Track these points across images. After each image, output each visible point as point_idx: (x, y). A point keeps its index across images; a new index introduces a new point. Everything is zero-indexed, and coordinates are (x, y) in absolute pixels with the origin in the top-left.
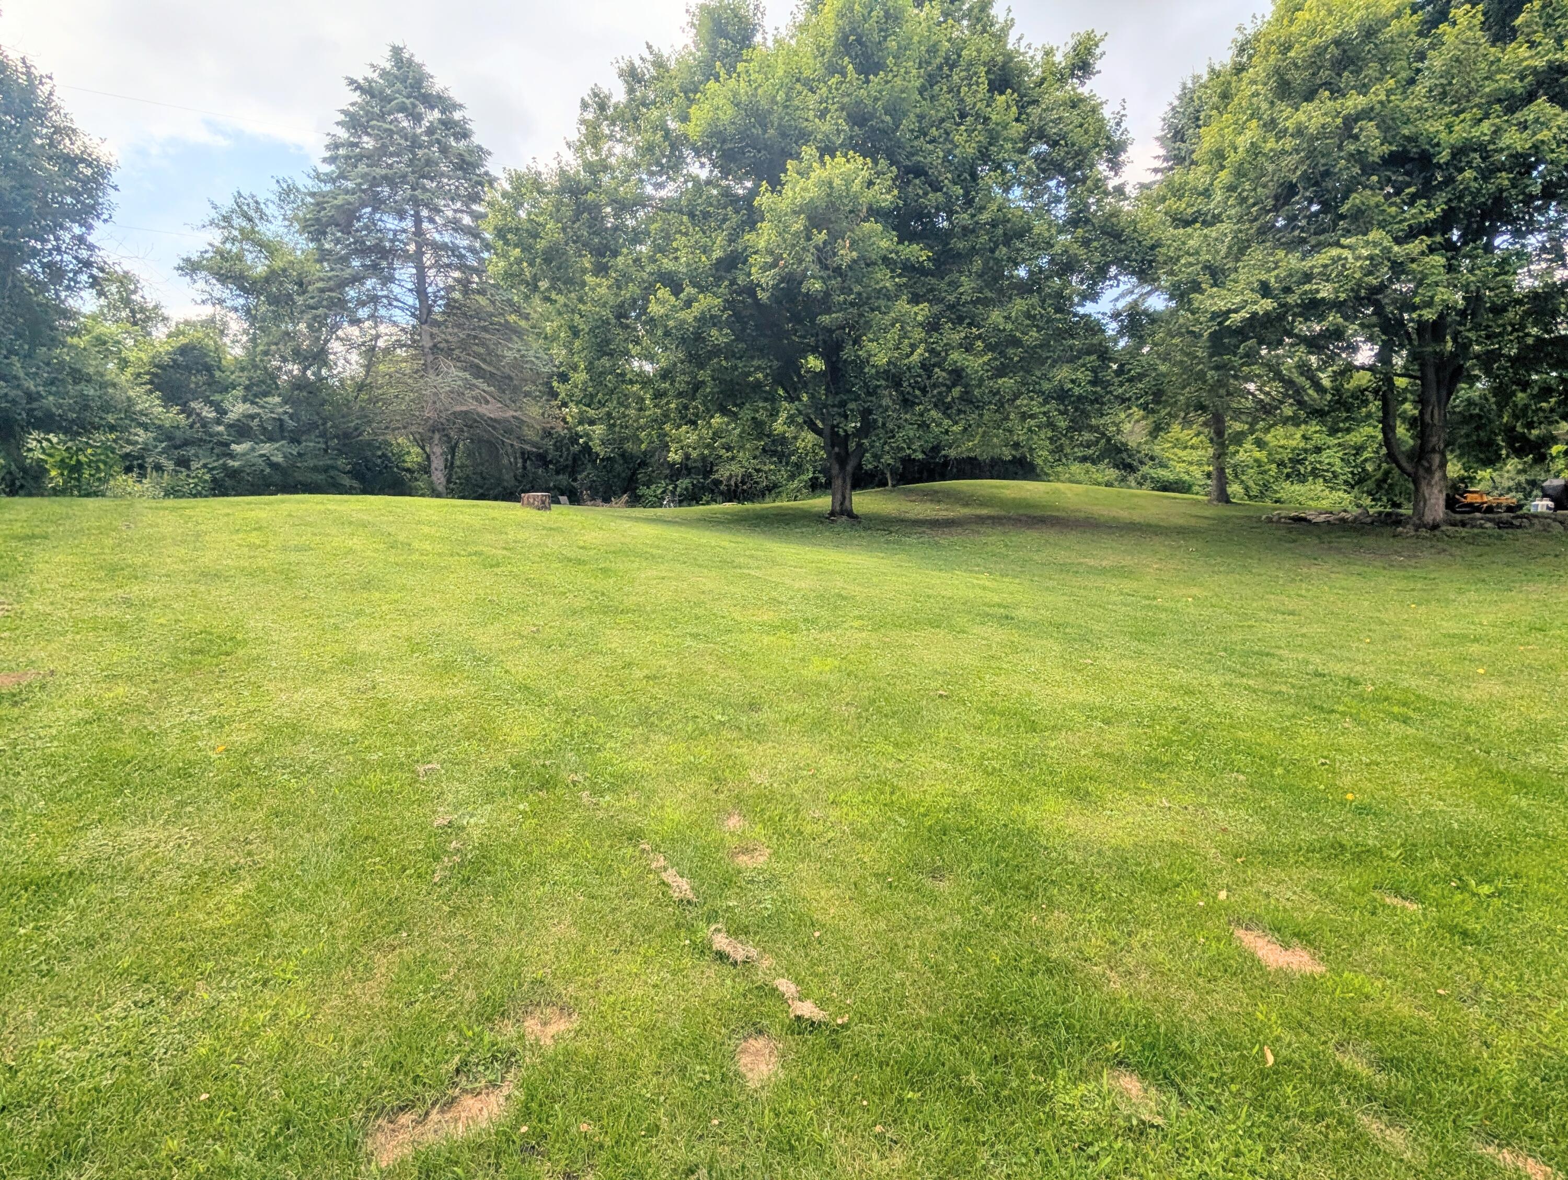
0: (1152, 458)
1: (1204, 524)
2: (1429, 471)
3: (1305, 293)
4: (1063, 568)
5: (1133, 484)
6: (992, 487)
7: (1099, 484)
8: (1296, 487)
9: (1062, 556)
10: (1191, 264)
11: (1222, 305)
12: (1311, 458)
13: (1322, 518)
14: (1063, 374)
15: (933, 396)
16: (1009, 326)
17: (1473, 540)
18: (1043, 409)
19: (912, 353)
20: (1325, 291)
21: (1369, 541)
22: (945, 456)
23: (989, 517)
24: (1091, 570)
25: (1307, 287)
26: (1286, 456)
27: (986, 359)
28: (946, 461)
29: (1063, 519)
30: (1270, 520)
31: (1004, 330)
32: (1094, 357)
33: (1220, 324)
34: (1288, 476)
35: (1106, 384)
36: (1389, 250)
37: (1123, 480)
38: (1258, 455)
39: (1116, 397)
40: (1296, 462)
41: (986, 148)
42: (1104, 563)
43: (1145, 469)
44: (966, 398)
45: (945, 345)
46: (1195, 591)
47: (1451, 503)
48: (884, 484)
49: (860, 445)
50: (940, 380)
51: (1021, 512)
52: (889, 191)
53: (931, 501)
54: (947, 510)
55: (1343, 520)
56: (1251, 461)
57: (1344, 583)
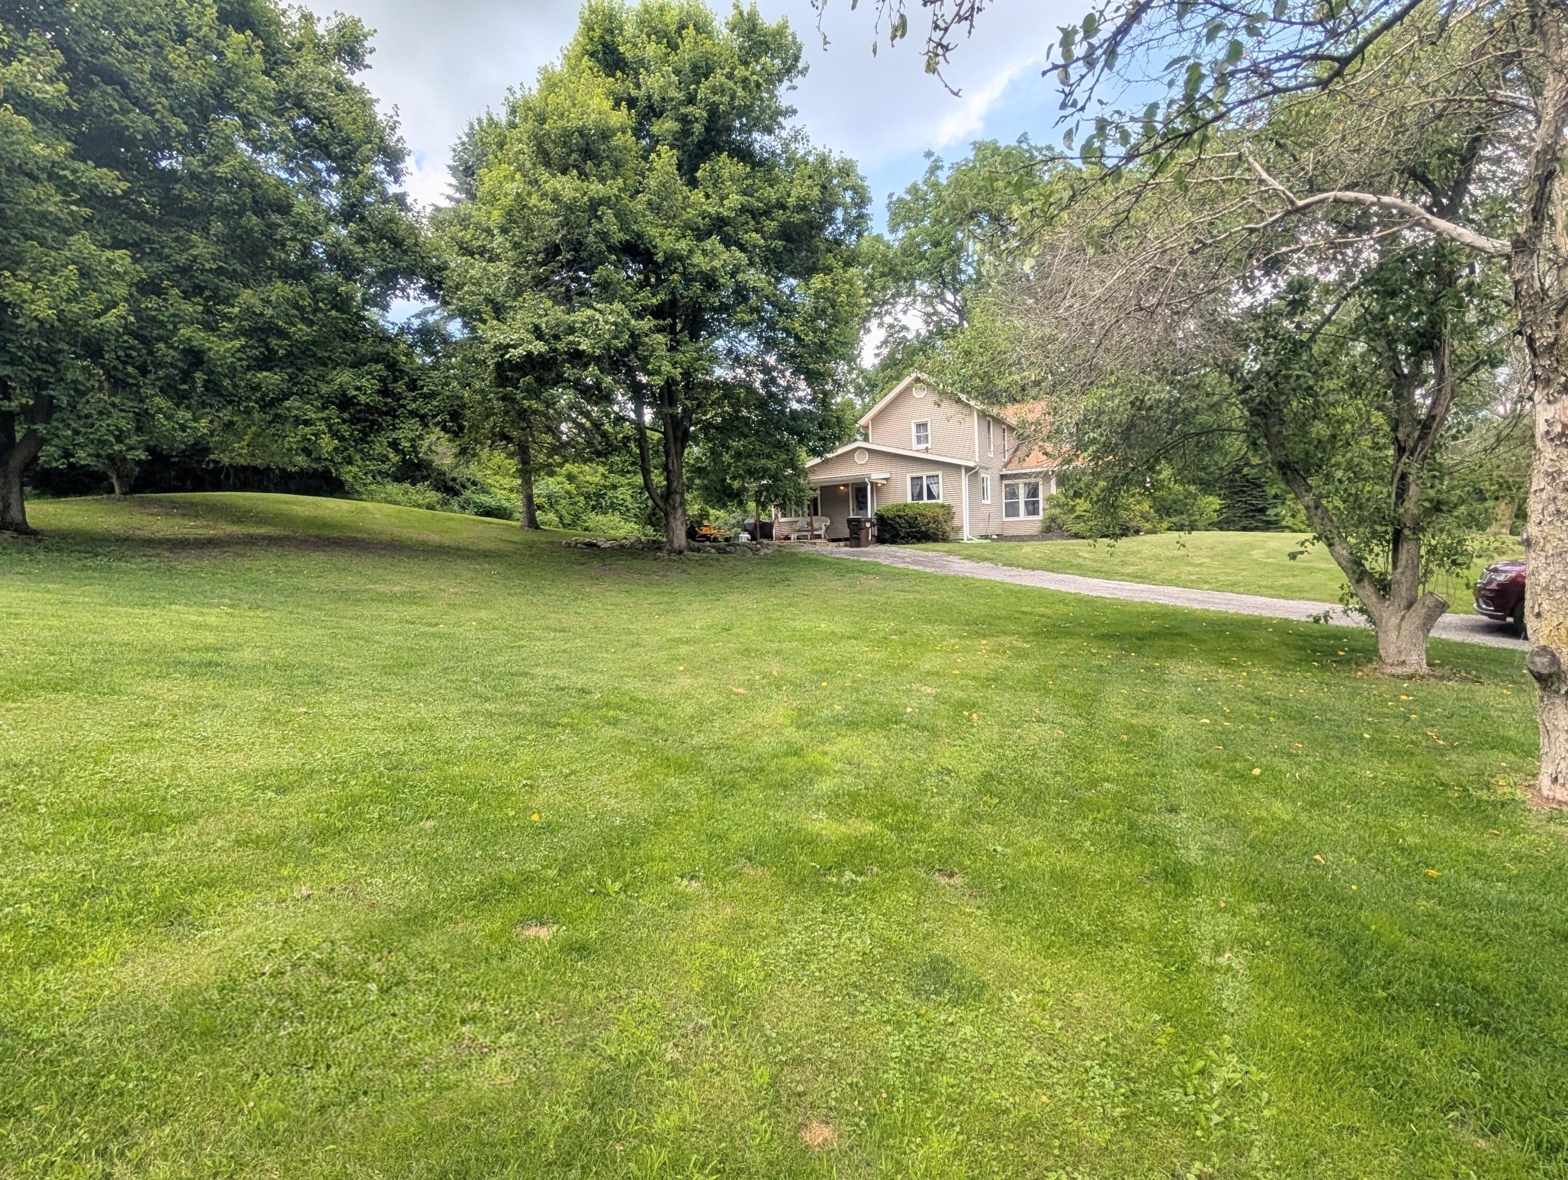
0: (474, 483)
1: (510, 547)
2: (674, 508)
3: (571, 343)
4: (344, 596)
5: (456, 508)
6: (280, 502)
7: (419, 506)
8: (600, 518)
9: (348, 581)
10: (474, 294)
11: (501, 338)
12: (610, 494)
13: (608, 545)
14: (344, 377)
15: (159, 379)
16: (269, 312)
17: (701, 563)
18: (320, 415)
19: (104, 312)
20: (585, 345)
21: (638, 564)
22: (216, 462)
23: (264, 538)
24: (380, 598)
25: (571, 338)
26: (592, 489)
27: (237, 344)
28: (218, 468)
29: (363, 540)
30: (569, 545)
31: (262, 314)
32: (380, 366)
33: (502, 356)
34: (594, 508)
35: (398, 398)
36: (626, 323)
37: (445, 504)
38: (568, 487)
39: (411, 412)
40: (599, 496)
41: (222, 88)
42: (396, 589)
43: (467, 494)
44: (212, 387)
45: (174, 315)
46: (483, 614)
47: (692, 534)
48: (111, 490)
49: (31, 433)
50: (169, 360)
51: (311, 532)
52: (50, 80)
53: (183, 515)
54: (206, 527)
55: (622, 546)
56: (563, 493)
57: (613, 600)
